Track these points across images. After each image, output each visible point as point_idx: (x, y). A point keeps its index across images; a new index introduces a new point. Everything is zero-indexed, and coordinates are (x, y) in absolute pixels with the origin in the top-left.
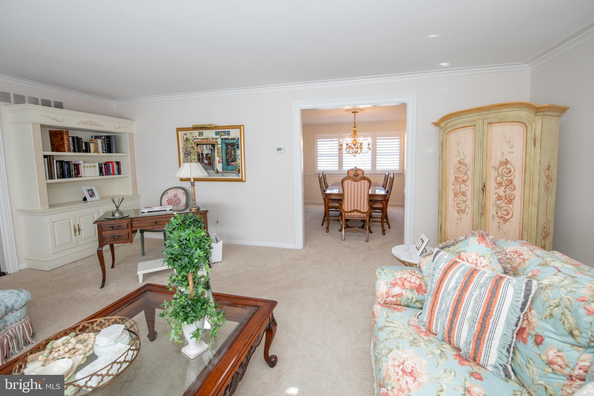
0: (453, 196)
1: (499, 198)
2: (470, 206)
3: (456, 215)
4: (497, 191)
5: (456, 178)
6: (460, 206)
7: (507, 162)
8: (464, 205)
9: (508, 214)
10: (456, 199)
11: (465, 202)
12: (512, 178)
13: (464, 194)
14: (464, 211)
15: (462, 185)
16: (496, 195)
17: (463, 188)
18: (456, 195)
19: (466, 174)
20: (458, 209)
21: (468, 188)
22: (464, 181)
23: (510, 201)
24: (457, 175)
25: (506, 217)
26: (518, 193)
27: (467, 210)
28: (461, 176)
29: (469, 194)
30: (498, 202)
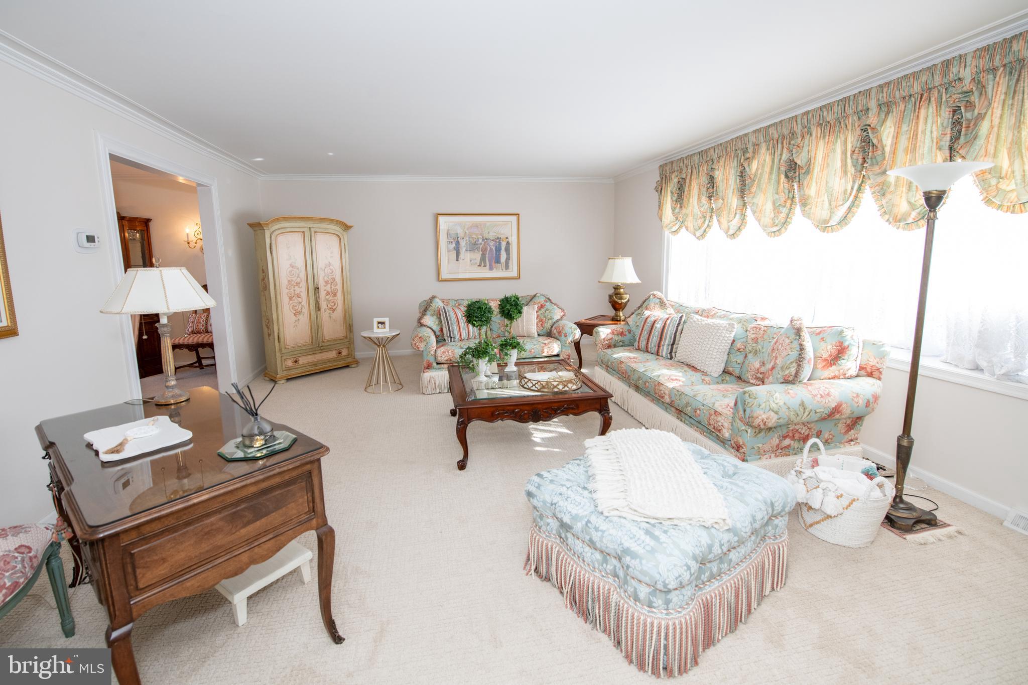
0: (288, 300)
1: (328, 294)
2: (305, 306)
3: (294, 318)
4: (325, 288)
5: (289, 281)
6: (296, 308)
7: (330, 264)
8: (300, 306)
9: (335, 304)
10: (291, 302)
11: (300, 303)
12: (334, 276)
13: (299, 296)
14: (300, 313)
15: (296, 288)
16: (325, 292)
17: (298, 290)
18: (291, 298)
19: (298, 277)
20: (294, 312)
21: (302, 290)
22: (298, 284)
23: (335, 295)
24: (289, 279)
25: (334, 307)
26: (339, 287)
27: (303, 310)
28: (294, 279)
29: (304, 295)
30: (327, 297)
